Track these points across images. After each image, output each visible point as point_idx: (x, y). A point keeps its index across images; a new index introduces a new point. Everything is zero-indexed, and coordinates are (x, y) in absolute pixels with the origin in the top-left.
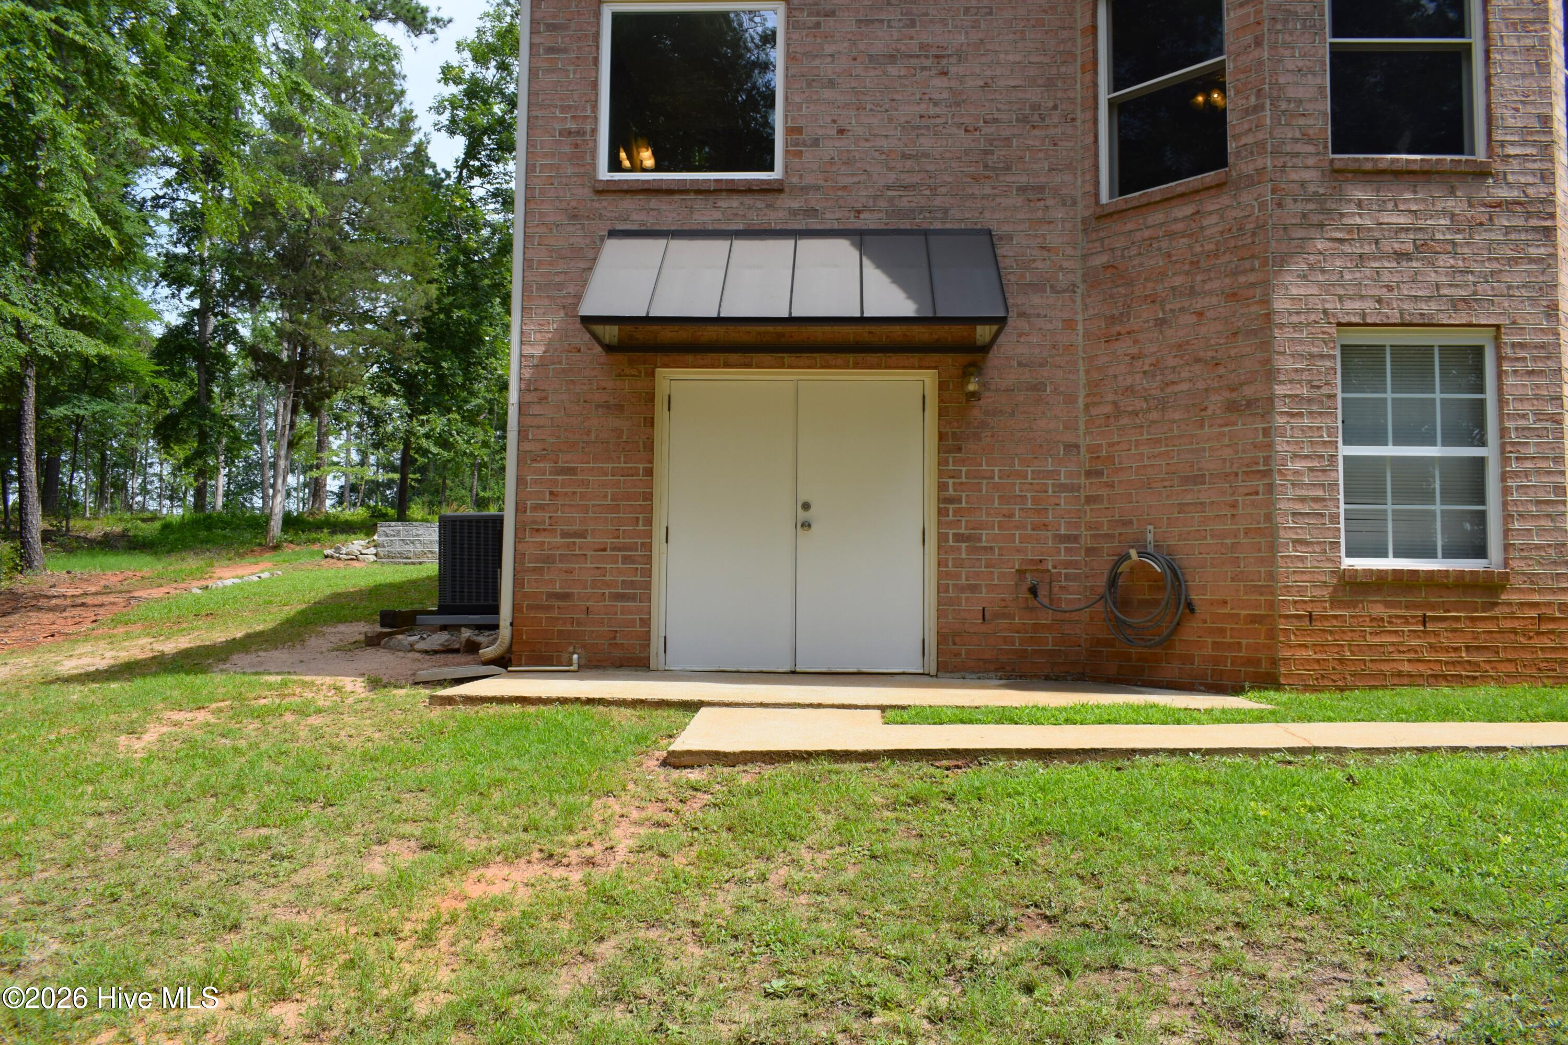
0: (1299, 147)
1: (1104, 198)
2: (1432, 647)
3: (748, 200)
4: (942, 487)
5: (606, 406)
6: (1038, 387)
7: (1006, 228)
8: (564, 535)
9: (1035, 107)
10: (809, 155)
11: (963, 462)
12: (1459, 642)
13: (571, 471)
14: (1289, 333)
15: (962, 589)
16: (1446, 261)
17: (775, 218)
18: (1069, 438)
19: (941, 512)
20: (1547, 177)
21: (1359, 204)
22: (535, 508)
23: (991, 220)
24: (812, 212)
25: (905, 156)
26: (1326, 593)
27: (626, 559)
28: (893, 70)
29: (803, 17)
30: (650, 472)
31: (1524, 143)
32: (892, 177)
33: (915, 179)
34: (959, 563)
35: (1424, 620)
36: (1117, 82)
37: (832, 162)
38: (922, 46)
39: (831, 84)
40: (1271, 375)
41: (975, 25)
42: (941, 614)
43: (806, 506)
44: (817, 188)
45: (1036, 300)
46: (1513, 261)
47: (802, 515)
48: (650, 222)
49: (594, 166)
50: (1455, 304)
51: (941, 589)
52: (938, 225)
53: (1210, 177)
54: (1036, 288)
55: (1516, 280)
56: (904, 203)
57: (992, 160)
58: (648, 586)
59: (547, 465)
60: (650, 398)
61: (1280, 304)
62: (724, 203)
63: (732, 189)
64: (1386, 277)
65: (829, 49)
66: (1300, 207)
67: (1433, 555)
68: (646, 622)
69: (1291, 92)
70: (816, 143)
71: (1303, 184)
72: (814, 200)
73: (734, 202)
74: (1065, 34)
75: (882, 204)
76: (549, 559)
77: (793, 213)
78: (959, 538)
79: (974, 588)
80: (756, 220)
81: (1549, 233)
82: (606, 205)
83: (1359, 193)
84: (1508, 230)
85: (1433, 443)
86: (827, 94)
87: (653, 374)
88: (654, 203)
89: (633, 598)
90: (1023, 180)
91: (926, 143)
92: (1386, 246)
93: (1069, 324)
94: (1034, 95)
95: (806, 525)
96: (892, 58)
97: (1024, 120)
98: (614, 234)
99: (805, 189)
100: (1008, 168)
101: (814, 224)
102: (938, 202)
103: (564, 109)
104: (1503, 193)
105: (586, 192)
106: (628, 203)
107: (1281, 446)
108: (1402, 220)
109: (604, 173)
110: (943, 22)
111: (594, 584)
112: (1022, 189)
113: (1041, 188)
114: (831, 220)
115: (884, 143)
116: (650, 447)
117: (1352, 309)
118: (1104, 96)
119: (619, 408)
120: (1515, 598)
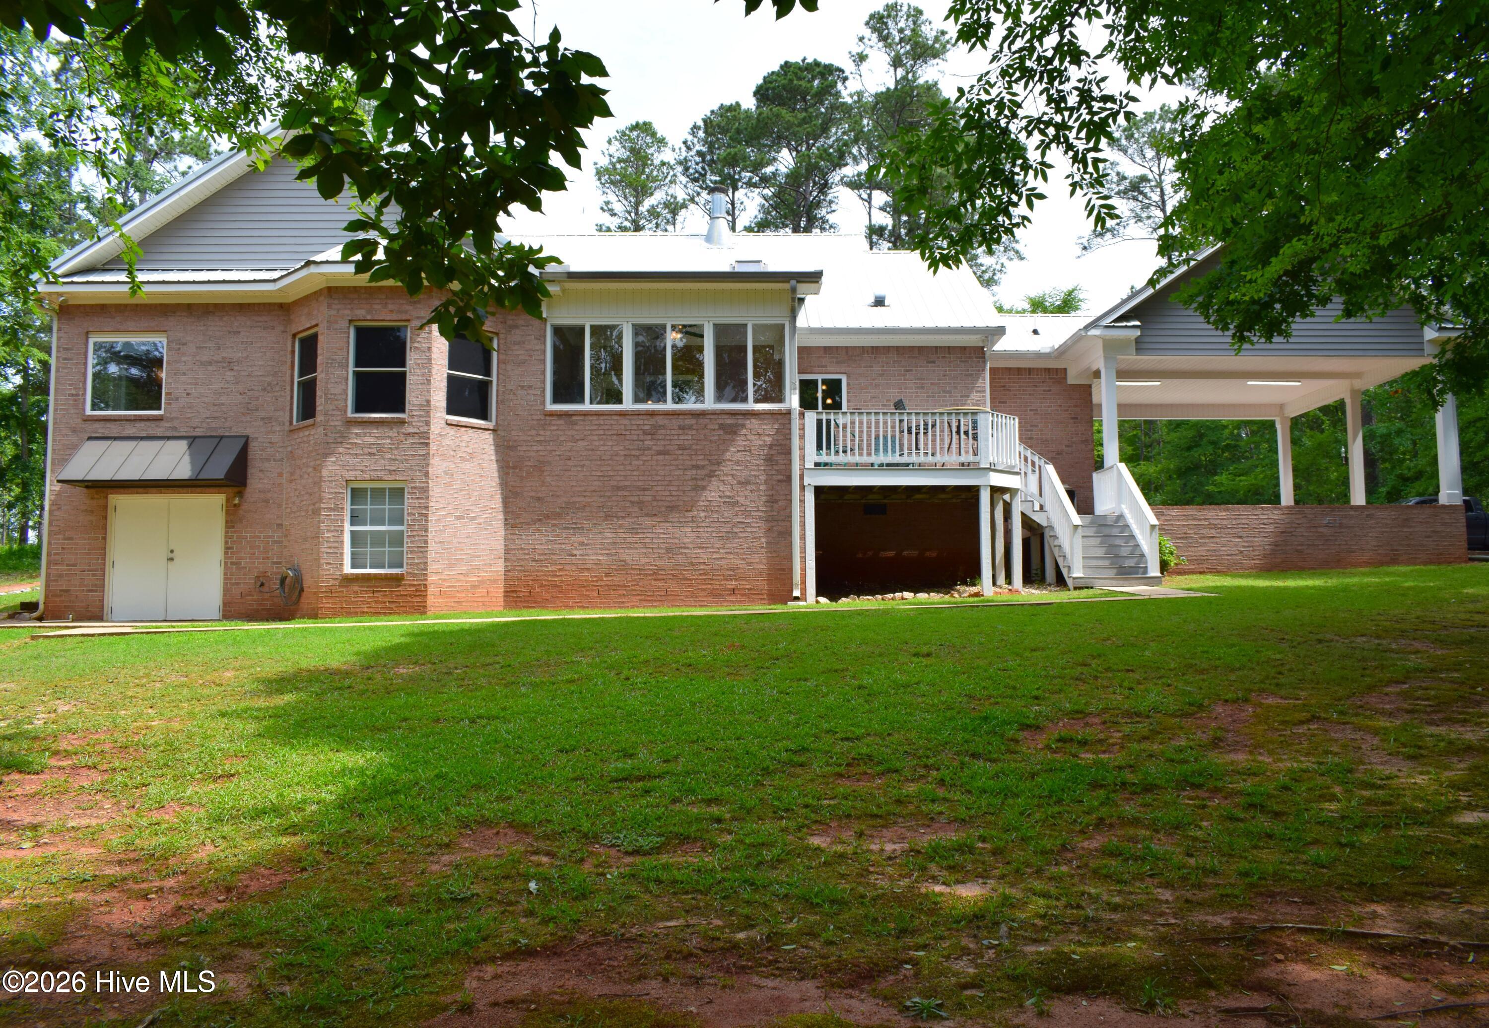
0: (335, 413)
1: (295, 422)
2: (376, 602)
3: (148, 423)
4: (226, 543)
5: (86, 511)
6: (266, 501)
7: (256, 435)
8: (68, 565)
9: (269, 384)
10: (174, 405)
11: (235, 532)
12: (386, 600)
13: (71, 539)
14: (328, 484)
15: (233, 584)
16: (388, 456)
17: (159, 432)
18: (279, 522)
19: (226, 553)
20: (428, 423)
21: (356, 434)
22: (56, 554)
23: (249, 432)
24: (175, 429)
25: (214, 405)
26: (337, 583)
27: (94, 575)
28: (210, 368)
29: (173, 345)
30: (105, 539)
31: (420, 410)
32: (209, 413)
33: (218, 414)
34: (232, 574)
35: (374, 592)
36: (301, 375)
37: (183, 408)
38: (223, 358)
39: (184, 374)
40: (321, 500)
41: (246, 349)
42: (225, 595)
43: (172, 551)
44: (177, 418)
45: (267, 464)
46: (414, 455)
47: (170, 555)
48: (107, 433)
49: (84, 410)
50: (390, 472)
51: (225, 584)
52: (227, 434)
53: (310, 421)
54: (267, 459)
55: (414, 463)
56: (213, 425)
57: (250, 406)
58: (103, 586)
59: (61, 536)
60: (105, 507)
61: (325, 473)
62: (138, 425)
63: (141, 419)
64: (365, 463)
65: (184, 359)
66: (333, 436)
67: (383, 567)
68: (102, 601)
69: (332, 391)
70: (177, 399)
71: (335, 427)
72: (176, 423)
73: (142, 424)
74: (282, 353)
75: (204, 425)
76: (60, 576)
77: (167, 429)
78: (232, 563)
79: (238, 584)
80: (151, 432)
81: (427, 444)
82: (89, 426)
83: (356, 430)
84: (413, 443)
85: (384, 524)
86: (183, 378)
87: (106, 498)
88: (108, 425)
89: (95, 591)
90: (263, 414)
91: (223, 399)
92: (366, 450)
93: (280, 475)
94: (269, 379)
95: (171, 559)
96: (210, 363)
97: (264, 389)
98: (90, 438)
99: (172, 419)
100: (257, 410)
101: (175, 434)
102: (227, 424)
103: (70, 385)
104: (411, 430)
105: (80, 420)
106: (97, 425)
107: (323, 527)
108: (373, 440)
109: (89, 412)
110: (232, 348)
111: (80, 585)
112: (263, 419)
113: (270, 418)
114: (182, 433)
115: (206, 400)
116: (105, 528)
117: (350, 475)
118: (296, 380)
119: (92, 512)
120: (407, 583)
